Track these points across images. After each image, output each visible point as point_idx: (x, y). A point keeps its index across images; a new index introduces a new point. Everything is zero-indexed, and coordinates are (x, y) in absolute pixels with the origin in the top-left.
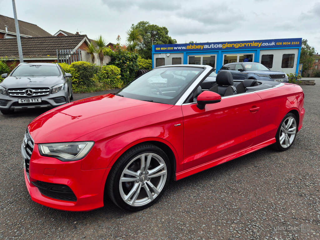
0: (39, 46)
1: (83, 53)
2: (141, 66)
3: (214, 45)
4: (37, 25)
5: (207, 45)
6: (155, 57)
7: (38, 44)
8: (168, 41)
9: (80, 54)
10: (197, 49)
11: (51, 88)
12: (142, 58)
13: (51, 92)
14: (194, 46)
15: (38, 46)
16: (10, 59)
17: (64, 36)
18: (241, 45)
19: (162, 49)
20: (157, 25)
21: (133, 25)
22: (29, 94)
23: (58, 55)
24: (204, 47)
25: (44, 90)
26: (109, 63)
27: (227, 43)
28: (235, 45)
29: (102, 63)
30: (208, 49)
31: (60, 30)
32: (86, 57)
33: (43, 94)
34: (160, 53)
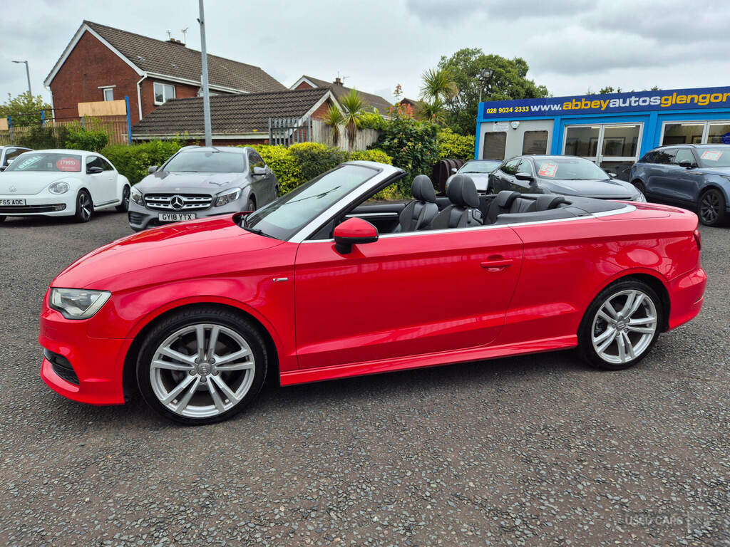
0: (244, 111)
1: (317, 126)
2: (448, 150)
3: (637, 99)
4: (262, 69)
5: (617, 100)
6: (484, 129)
7: (243, 107)
8: (522, 91)
9: (309, 127)
10: (591, 111)
11: (214, 196)
12: (454, 132)
13: (215, 203)
14: (584, 102)
15: (242, 111)
16: (194, 138)
17: (310, 89)
18: (716, 98)
19: (501, 110)
20: (501, 56)
21: (443, 58)
22: (176, 206)
23: (271, 129)
24: (611, 105)
25: (202, 199)
26: (373, 144)
27: (675, 94)
28: (698, 99)
29: (353, 144)
30: (620, 109)
31: (304, 76)
32: (322, 133)
33: (201, 206)
34: (496, 120)
